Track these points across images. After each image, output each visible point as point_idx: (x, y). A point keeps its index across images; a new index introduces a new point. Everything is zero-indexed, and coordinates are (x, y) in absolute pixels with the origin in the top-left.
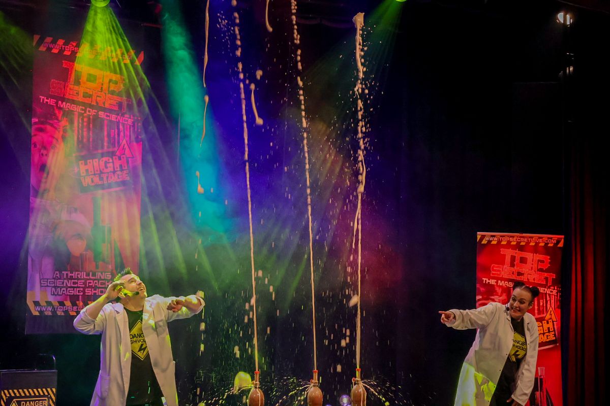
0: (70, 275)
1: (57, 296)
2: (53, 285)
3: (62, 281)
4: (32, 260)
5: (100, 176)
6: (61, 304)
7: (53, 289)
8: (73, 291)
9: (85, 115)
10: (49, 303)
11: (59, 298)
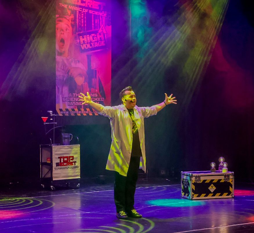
0: (77, 95)
1: (71, 106)
2: (69, 100)
3: (73, 98)
4: (58, 88)
5: (90, 44)
6: (73, 110)
7: (69, 102)
8: (78, 104)
9: (82, 12)
10: (67, 110)
11: (72, 107)
